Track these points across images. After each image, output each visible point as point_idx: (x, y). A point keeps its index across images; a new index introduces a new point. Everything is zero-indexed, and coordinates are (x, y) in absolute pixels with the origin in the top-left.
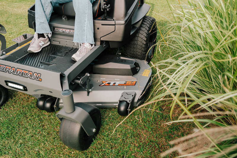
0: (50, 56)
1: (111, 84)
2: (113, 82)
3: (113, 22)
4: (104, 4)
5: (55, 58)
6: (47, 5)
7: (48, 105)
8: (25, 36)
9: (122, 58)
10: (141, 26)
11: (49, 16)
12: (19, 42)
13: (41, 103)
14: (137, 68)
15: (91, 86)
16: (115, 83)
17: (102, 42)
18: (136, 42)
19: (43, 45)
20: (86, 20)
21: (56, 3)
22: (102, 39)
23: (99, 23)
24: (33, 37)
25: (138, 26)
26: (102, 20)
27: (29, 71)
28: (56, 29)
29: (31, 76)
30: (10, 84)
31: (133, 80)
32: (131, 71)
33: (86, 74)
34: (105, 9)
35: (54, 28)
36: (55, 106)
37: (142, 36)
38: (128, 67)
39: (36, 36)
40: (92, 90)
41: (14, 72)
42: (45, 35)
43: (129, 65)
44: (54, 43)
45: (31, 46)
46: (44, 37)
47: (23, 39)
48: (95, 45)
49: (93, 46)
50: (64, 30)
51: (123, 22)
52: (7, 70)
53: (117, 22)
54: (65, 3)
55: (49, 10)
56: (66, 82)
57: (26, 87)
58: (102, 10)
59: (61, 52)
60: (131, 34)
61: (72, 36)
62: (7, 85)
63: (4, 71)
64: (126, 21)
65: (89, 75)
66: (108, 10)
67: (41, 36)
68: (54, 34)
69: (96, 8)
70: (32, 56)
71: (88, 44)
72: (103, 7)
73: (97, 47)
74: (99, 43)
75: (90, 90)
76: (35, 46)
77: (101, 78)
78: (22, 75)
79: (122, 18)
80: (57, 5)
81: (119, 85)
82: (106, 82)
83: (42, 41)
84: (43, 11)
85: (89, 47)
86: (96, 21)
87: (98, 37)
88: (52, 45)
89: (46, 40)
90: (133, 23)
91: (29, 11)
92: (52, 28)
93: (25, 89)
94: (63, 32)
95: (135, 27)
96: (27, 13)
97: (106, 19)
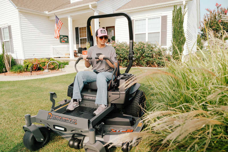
0: (80, 113)
1: (117, 131)
2: (119, 130)
3: (119, 93)
4: (114, 83)
5: (82, 113)
6: (81, 83)
7: (76, 144)
8: (66, 101)
9: (124, 115)
10: (135, 96)
11: (81, 89)
12: (62, 104)
13: (71, 143)
14: (134, 121)
15: (104, 132)
16: (119, 131)
17: (112, 104)
18: (132, 106)
19: (76, 106)
20: (104, 91)
21: (86, 82)
22: (112, 102)
23: (111, 93)
24: (70, 101)
25: (134, 95)
26: (112, 91)
27: (70, 119)
28: (84, 97)
29: (70, 121)
30: (56, 127)
31: (131, 129)
32: (130, 123)
33: (102, 123)
34: (114, 85)
35: (83, 96)
36: (80, 145)
37: (136, 102)
38: (128, 120)
39: (72, 100)
40: (105, 135)
41: (60, 119)
42: (78, 100)
43: (129, 119)
44: (82, 105)
45: (69, 106)
46: (77, 101)
47: (64, 102)
48: (108, 106)
49: (107, 106)
50: (89, 97)
51: (124, 92)
52: (56, 118)
53: (121, 92)
54: (91, 82)
55: (82, 86)
56: (91, 125)
57: (66, 129)
58: (112, 86)
59: (86, 111)
60: (129, 100)
61: (94, 101)
62: (54, 128)
63: (54, 119)
64: (126, 92)
65: (103, 124)
66: (116, 86)
67: (75, 100)
68: (83, 99)
69: (109, 85)
70: (69, 113)
71: (104, 105)
72: (113, 84)
73: (109, 107)
74: (110, 105)
75: (104, 134)
76: (71, 106)
77: (111, 128)
78: (65, 121)
79: (124, 90)
80: (86, 83)
81: (122, 132)
82: (114, 130)
83: (75, 103)
84: (78, 86)
85: (104, 107)
86: (109, 92)
87: (110, 101)
88: (81, 106)
89: (77, 103)
90: (130, 93)
91: (69, 87)
92: (82, 96)
93: (65, 130)
94: (89, 98)
95: (132, 96)
96: (68, 88)
97: (114, 91)
